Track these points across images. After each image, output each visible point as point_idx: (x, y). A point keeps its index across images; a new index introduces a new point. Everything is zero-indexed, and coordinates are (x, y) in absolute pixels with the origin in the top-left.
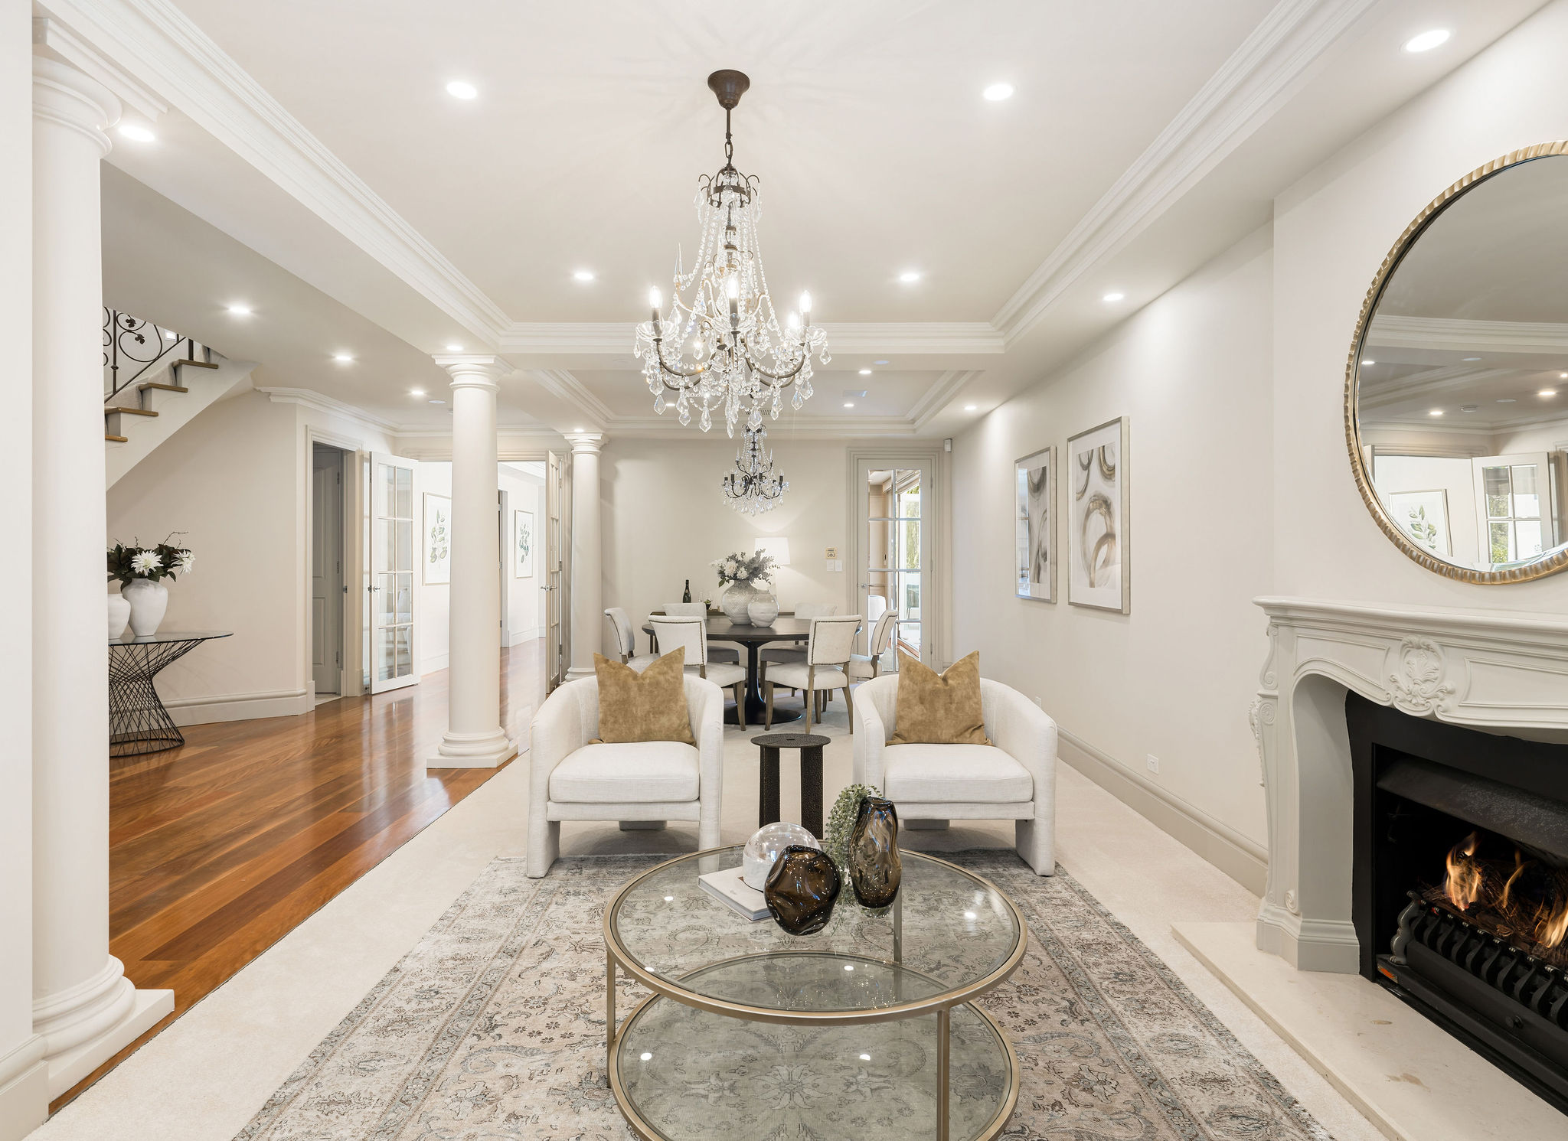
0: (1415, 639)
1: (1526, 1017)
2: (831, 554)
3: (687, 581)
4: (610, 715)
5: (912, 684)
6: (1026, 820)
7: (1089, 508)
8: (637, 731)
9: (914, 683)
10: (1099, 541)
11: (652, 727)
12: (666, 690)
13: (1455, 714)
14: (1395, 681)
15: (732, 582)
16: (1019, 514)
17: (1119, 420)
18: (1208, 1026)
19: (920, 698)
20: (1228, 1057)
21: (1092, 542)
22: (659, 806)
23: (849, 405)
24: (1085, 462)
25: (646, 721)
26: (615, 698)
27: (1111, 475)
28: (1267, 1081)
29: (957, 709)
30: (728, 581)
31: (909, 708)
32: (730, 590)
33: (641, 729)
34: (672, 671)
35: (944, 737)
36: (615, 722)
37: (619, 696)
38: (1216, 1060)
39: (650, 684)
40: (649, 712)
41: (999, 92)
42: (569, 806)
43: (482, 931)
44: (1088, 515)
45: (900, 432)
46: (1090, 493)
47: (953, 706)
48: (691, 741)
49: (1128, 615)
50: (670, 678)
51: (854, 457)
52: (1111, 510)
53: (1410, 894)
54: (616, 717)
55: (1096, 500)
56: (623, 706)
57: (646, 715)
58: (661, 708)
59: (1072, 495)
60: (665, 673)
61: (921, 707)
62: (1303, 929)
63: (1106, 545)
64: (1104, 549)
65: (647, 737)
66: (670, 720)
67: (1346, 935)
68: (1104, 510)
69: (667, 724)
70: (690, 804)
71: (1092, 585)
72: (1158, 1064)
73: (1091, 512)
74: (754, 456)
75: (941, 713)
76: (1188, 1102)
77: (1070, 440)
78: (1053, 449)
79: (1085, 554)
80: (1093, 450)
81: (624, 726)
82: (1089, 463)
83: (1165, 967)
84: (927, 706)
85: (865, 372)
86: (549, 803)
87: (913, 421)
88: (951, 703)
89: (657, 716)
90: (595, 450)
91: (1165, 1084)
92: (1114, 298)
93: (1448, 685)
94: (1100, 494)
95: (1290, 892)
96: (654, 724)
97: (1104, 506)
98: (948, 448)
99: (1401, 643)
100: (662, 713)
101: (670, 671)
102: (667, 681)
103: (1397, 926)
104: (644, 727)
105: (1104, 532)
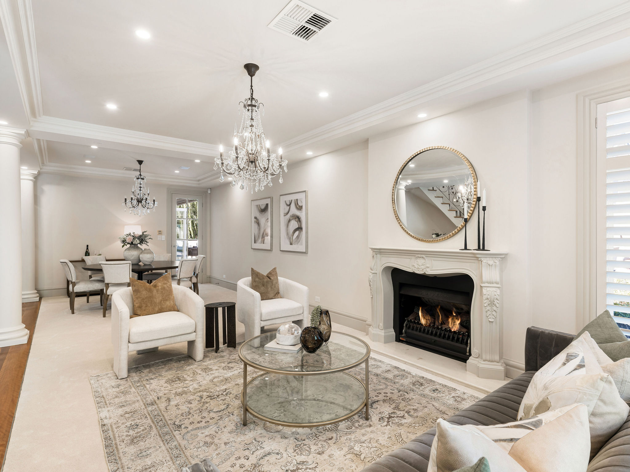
0: (419, 255)
1: (436, 339)
2: (160, 232)
3: (87, 246)
4: (144, 304)
5: (259, 280)
6: (298, 320)
7: (290, 218)
8: (157, 309)
9: (260, 279)
10: (294, 230)
11: (163, 306)
12: (168, 291)
13: (430, 272)
14: (414, 266)
15: (129, 246)
16: (253, 220)
17: (305, 191)
18: (376, 361)
19: (263, 285)
20: (386, 366)
21: (291, 231)
22: (179, 337)
23: (177, 172)
24: (289, 204)
25: (160, 304)
26: (146, 296)
27: (300, 209)
28: (396, 367)
29: (274, 287)
30: (126, 245)
31: (259, 288)
32: (128, 249)
33: (159, 308)
34: (169, 282)
35: (270, 297)
36: (146, 306)
37: (147, 295)
38: (384, 368)
39: (161, 289)
40: (162, 300)
41: (324, 95)
42: (139, 344)
43: (126, 402)
44: (289, 221)
45: (194, 184)
46: (290, 214)
47: (273, 286)
48: (178, 310)
49: (307, 253)
50: (168, 285)
51: (170, 193)
52: (301, 220)
53: (406, 319)
54: (147, 304)
55: (293, 216)
56: (150, 299)
57: (160, 302)
58: (166, 298)
59: (282, 214)
60: (166, 284)
61: (263, 287)
62: (385, 333)
63: (298, 231)
64: (297, 233)
65: (161, 311)
66: (170, 303)
67: (392, 333)
68: (297, 220)
69: (169, 305)
70: (191, 334)
71: (291, 244)
72: (375, 371)
73: (291, 220)
74: (140, 190)
75: (270, 289)
76: (387, 377)
77: (281, 195)
78: (272, 198)
79: (288, 234)
80: (292, 200)
81: (151, 307)
82: (290, 204)
83: (356, 351)
84: (265, 287)
85: (197, 161)
86: (129, 344)
87: (199, 180)
88: (273, 285)
89: (165, 302)
90: (32, 178)
91: (380, 375)
92: (309, 153)
93: (428, 266)
94: (295, 214)
95: (380, 324)
96: (164, 305)
97: (297, 218)
98: (209, 192)
99: (416, 257)
100: (167, 300)
101: (168, 283)
102: (168, 286)
103: (404, 327)
104: (160, 307)
105: (297, 227)
